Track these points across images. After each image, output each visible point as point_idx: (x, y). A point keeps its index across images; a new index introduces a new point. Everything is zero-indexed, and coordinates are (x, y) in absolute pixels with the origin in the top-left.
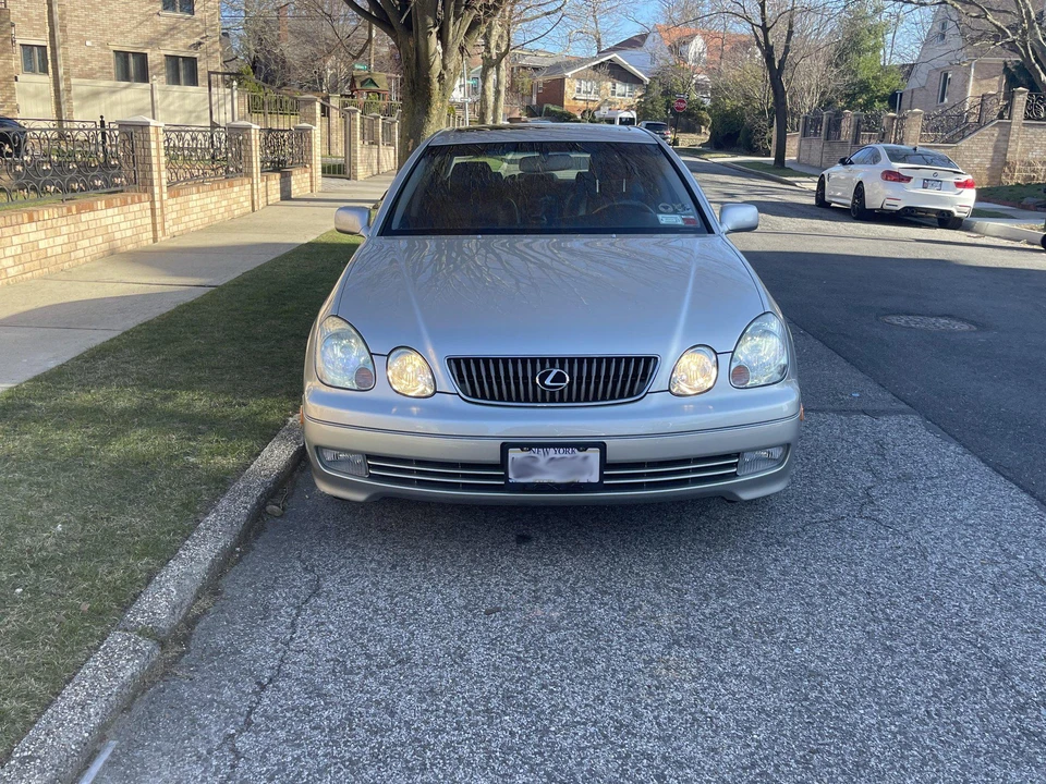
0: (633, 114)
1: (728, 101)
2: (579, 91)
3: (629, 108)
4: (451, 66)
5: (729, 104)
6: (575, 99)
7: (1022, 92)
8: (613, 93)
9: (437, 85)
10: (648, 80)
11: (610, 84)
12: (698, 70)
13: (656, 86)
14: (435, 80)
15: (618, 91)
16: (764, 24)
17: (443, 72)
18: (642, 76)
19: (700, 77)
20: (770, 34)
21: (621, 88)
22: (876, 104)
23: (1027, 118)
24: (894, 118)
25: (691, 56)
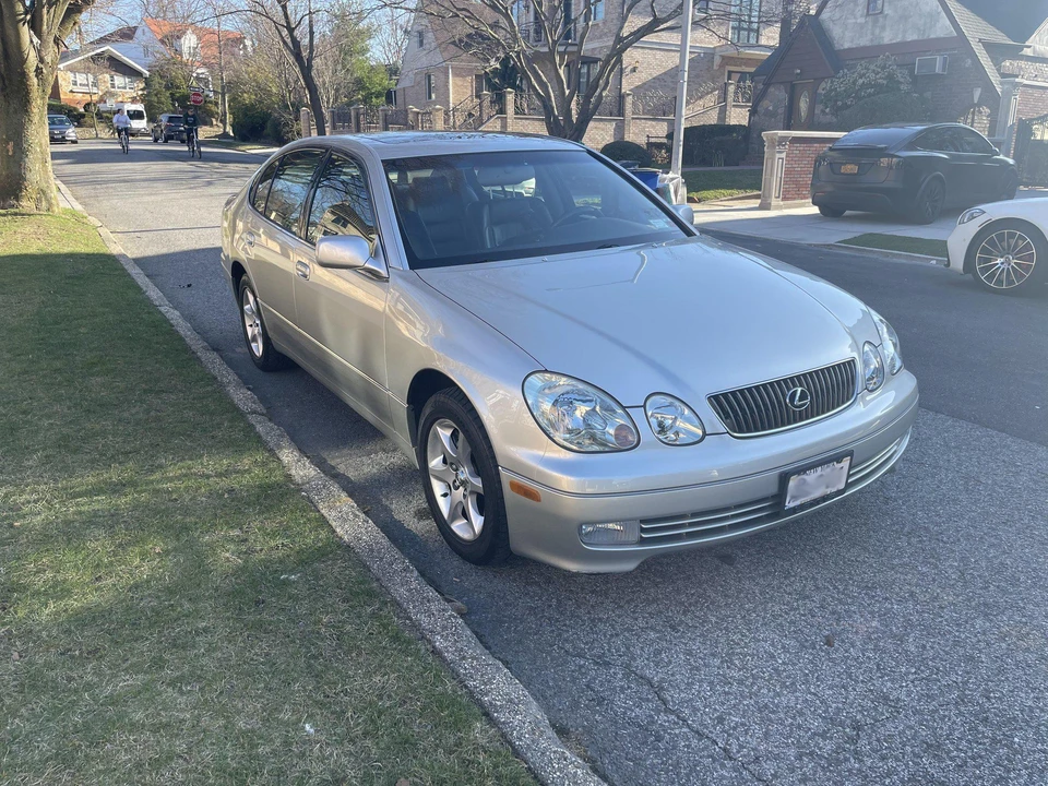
0: (140, 107)
1: (245, 95)
2: (75, 83)
3: (134, 100)
4: (48, 59)
5: (247, 98)
6: (71, 91)
7: (510, 93)
8: (113, 86)
9: (35, 80)
10: (148, 73)
11: (107, 76)
12: (197, 64)
13: (157, 79)
14: (32, 75)
15: (116, 83)
16: (288, 23)
17: (40, 65)
18: (140, 68)
19: (199, 71)
20: (295, 34)
21: (120, 80)
22: (374, 100)
23: (516, 113)
24: (418, 113)
25: (185, 49)
